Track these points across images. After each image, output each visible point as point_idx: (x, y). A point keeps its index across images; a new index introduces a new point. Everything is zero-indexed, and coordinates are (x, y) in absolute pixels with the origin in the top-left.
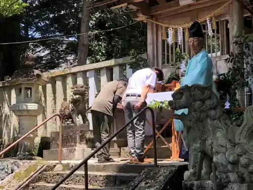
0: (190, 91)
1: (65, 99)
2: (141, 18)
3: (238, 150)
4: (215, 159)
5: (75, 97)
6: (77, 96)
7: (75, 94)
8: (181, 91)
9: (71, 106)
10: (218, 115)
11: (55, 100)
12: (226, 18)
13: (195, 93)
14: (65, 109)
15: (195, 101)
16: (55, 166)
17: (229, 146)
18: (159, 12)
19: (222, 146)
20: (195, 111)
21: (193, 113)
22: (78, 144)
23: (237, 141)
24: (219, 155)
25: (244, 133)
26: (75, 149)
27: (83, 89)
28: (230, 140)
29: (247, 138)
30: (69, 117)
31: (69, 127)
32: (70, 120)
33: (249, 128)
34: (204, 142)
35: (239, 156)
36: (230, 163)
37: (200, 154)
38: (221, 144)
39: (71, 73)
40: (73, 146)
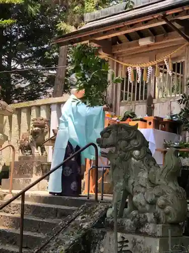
0: (117, 130)
1: (28, 130)
2: (103, 55)
3: (156, 191)
4: (134, 199)
5: (34, 129)
6: (37, 128)
7: (35, 126)
8: (109, 130)
9: (30, 137)
10: (142, 155)
11: (20, 131)
12: (183, 60)
13: (121, 132)
14: (25, 140)
15: (121, 140)
16: (5, 195)
17: (148, 187)
18: (120, 51)
19: (142, 186)
20: (121, 150)
21: (119, 152)
22: (34, 175)
23: (157, 182)
24: (138, 195)
25: (164, 174)
26: (30, 180)
27: (43, 122)
28: (150, 181)
29: (166, 180)
30: (29, 148)
31: (28, 158)
32: (29, 151)
33: (169, 170)
34: (126, 181)
35: (157, 196)
36: (147, 203)
37: (122, 192)
38: (142, 184)
39: (36, 106)
40: (28, 177)
